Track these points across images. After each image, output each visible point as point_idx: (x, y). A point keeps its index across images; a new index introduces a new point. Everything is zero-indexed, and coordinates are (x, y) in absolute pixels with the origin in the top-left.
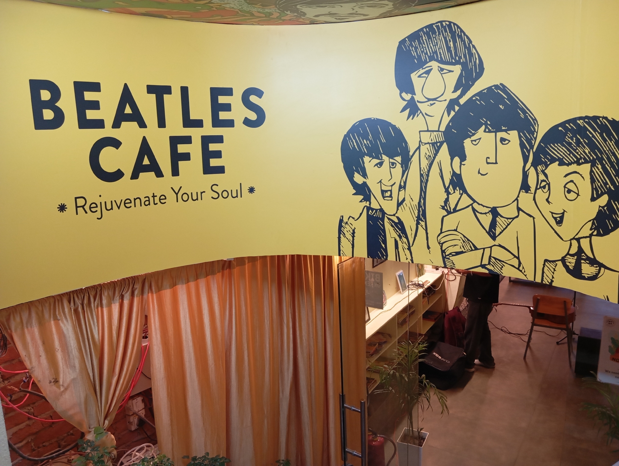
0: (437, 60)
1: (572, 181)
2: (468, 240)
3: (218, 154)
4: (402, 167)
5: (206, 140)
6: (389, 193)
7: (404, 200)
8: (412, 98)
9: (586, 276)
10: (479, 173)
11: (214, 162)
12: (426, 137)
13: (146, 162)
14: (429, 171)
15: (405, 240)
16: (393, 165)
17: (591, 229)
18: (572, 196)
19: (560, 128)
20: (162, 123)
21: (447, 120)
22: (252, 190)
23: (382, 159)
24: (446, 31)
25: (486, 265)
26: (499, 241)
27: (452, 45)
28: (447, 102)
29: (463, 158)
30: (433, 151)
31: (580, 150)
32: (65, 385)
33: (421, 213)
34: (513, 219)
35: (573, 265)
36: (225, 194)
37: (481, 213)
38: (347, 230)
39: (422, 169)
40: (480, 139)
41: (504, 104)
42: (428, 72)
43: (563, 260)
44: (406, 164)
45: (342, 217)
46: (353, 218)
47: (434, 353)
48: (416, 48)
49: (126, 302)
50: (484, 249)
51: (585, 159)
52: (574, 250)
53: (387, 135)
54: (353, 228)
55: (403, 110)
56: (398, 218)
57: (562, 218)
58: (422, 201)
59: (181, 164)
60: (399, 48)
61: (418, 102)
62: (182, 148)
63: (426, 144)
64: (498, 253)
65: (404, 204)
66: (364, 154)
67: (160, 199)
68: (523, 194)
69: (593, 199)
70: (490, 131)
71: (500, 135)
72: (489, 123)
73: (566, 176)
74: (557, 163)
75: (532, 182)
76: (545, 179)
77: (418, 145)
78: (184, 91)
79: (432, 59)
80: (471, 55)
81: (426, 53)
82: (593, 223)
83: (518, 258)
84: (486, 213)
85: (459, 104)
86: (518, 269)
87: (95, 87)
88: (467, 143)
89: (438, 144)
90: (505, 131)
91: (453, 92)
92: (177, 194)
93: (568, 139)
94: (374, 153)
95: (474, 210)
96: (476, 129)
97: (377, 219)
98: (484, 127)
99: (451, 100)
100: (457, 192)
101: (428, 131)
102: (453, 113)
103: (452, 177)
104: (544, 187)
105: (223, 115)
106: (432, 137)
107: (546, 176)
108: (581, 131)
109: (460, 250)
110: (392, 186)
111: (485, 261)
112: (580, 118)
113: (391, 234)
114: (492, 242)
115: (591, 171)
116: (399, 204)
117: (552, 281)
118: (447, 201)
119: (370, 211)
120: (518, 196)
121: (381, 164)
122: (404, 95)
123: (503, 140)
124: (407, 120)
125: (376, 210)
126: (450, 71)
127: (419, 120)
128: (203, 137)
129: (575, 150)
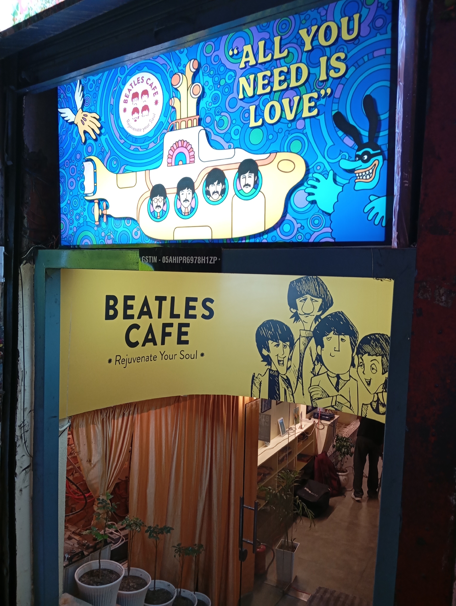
0: (310, 295)
1: (374, 364)
2: (325, 391)
3: (186, 334)
4: (290, 348)
5: (181, 325)
6: (282, 362)
7: (290, 366)
8: (296, 312)
9: (381, 413)
10: (330, 355)
11: (183, 338)
12: (303, 333)
13: (150, 337)
14: (304, 351)
15: (290, 389)
16: (285, 346)
17: (383, 389)
18: (374, 371)
19: (368, 337)
20: (160, 316)
21: (314, 326)
22: (202, 355)
23: (279, 343)
24: (315, 281)
25: (334, 406)
26: (341, 392)
27: (318, 288)
28: (314, 317)
29: (323, 346)
30: (307, 341)
31: (377, 349)
32: (94, 464)
33: (300, 374)
34: (347, 381)
35: (375, 406)
36: (187, 356)
37: (331, 377)
38: (257, 382)
39: (301, 350)
40: (331, 337)
41: (343, 322)
42: (305, 300)
43: (371, 404)
44: (292, 347)
45: (255, 374)
46: (261, 375)
47: (305, 488)
48: (299, 287)
49: (125, 418)
50: (333, 397)
51: (379, 354)
52: (376, 399)
53: (282, 330)
54: (260, 381)
55: (292, 317)
56: (287, 376)
57: (370, 382)
58: (301, 368)
59: (167, 338)
60: (290, 285)
61: (299, 314)
62: (168, 330)
63: (303, 337)
64: (340, 399)
65: (290, 369)
66: (268, 339)
67: (154, 358)
68: (352, 368)
69: (383, 374)
70: (336, 334)
71: (341, 337)
72: (335, 330)
73: (371, 361)
74: (367, 354)
75: (356, 362)
76: (362, 361)
77: (299, 337)
78: (173, 299)
79: (307, 293)
80: (327, 295)
81: (304, 290)
82: (383, 386)
83: (350, 402)
84: (334, 377)
85: (320, 318)
86: (350, 408)
87: (132, 298)
88: (325, 339)
89: (310, 338)
90: (344, 335)
91: (318, 312)
92: (162, 355)
93: (372, 343)
94: (274, 339)
95: (328, 375)
96: (329, 332)
97: (275, 376)
98: (333, 332)
99: (317, 316)
100: (319, 364)
101: (304, 330)
102: (317, 323)
103: (317, 356)
104: (362, 366)
105: (191, 312)
106: (306, 333)
107: (363, 360)
108: (377, 340)
109: (321, 397)
110: (284, 358)
111: (334, 404)
112: (377, 334)
113: (282, 385)
114: (337, 393)
115: (382, 360)
116: (288, 369)
117: (366, 415)
118: (314, 369)
119: (271, 371)
120: (350, 369)
121: (278, 345)
122: (292, 309)
123: (342, 339)
124: (294, 323)
125: (275, 371)
126: (316, 301)
127: (299, 324)
128: (179, 324)
129: (375, 349)
